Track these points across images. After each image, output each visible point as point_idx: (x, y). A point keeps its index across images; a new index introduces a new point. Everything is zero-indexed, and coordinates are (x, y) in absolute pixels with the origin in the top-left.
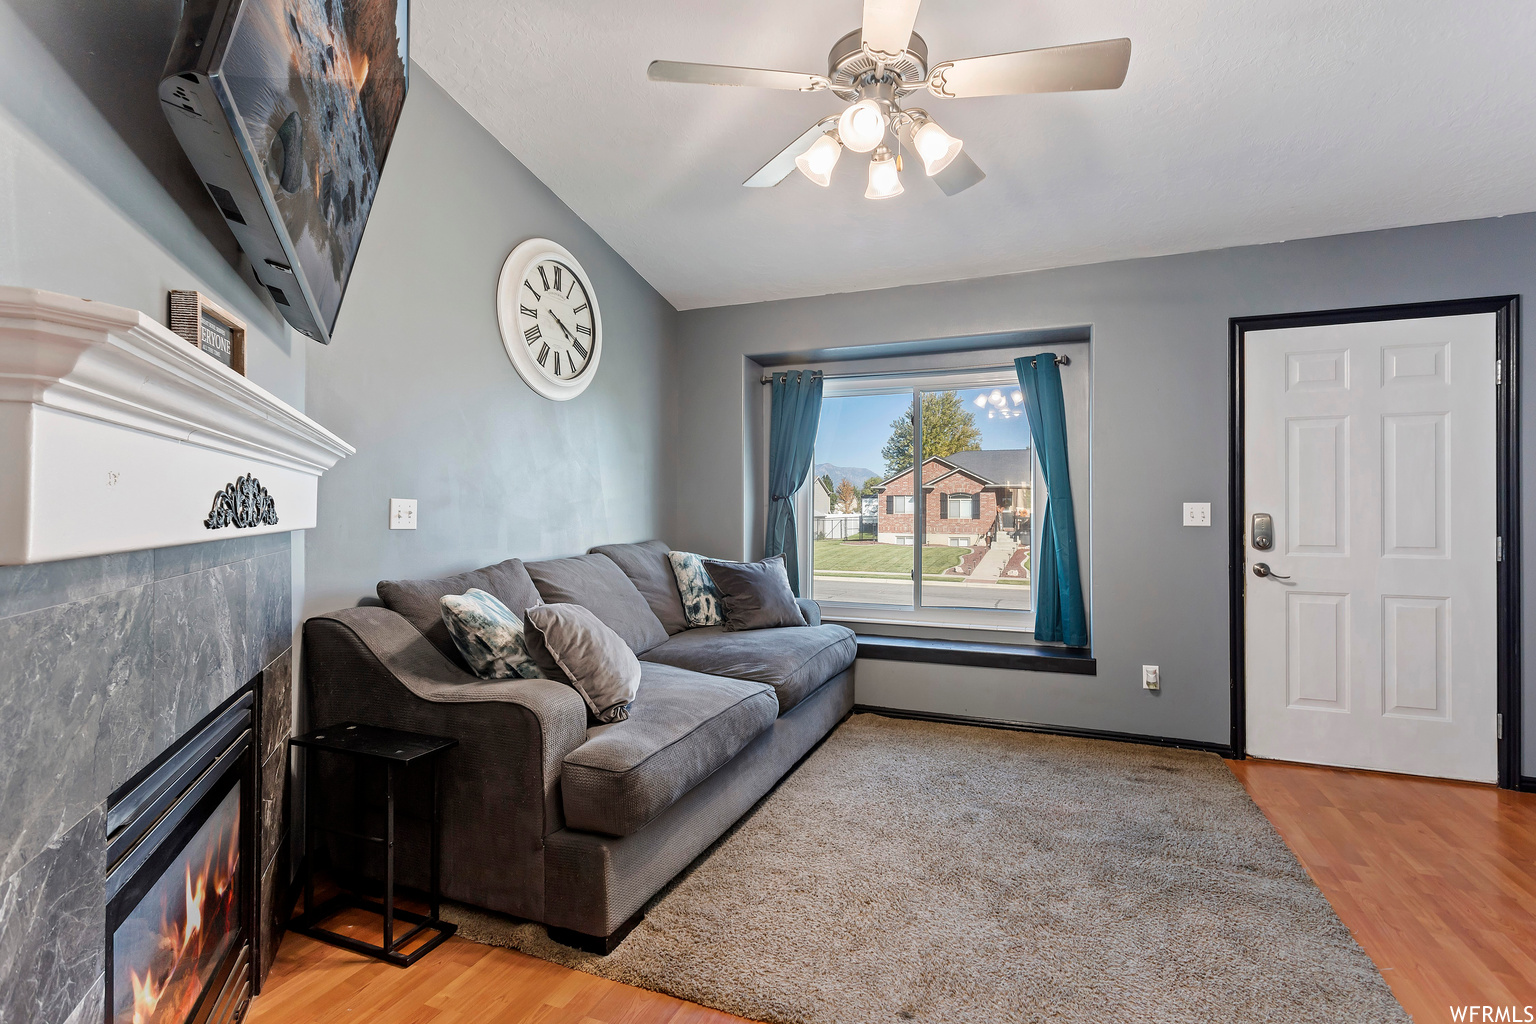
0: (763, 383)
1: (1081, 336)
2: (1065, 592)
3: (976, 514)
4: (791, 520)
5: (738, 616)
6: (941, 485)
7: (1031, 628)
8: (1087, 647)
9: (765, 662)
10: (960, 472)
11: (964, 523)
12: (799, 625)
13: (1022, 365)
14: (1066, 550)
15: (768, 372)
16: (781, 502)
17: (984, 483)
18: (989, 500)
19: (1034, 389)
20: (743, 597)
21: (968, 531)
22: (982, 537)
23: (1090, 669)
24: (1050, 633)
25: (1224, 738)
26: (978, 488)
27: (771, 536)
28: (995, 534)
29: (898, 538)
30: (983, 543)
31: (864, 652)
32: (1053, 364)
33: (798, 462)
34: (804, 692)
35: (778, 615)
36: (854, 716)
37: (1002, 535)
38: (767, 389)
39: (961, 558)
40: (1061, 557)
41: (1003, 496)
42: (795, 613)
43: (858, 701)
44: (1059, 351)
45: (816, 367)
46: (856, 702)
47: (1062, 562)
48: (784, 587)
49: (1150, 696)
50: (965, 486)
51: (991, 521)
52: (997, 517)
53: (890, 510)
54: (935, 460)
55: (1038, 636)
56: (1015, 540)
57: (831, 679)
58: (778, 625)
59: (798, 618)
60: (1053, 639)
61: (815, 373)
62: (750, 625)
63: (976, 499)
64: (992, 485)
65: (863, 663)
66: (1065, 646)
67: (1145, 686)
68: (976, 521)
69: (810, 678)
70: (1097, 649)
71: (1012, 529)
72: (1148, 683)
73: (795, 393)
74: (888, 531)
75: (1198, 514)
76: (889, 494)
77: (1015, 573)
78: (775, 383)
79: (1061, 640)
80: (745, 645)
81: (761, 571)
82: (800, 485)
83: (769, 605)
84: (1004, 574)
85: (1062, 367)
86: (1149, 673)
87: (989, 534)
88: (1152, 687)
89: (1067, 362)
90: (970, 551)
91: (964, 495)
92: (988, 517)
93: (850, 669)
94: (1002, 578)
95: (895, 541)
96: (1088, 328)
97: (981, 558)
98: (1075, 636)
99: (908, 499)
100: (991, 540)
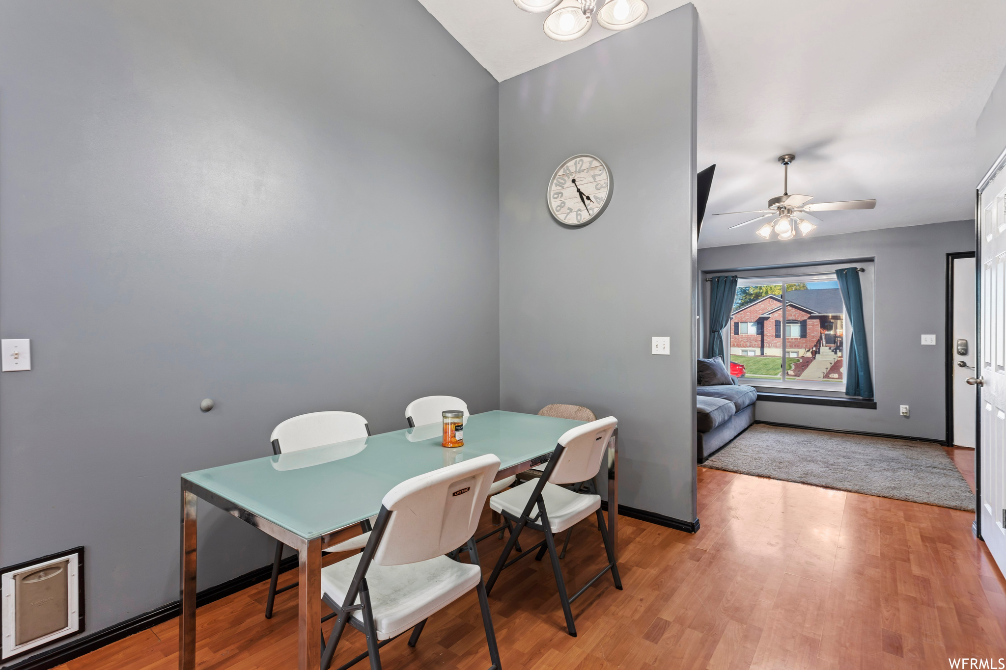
0: (707, 281)
1: (871, 260)
2: (861, 374)
3: (804, 334)
4: (721, 341)
5: (706, 380)
6: (776, 314)
7: (844, 390)
8: (872, 399)
9: (725, 395)
10: (791, 306)
11: (793, 341)
12: (731, 384)
13: (839, 273)
14: (862, 355)
15: (710, 276)
16: (716, 334)
17: (810, 313)
18: (814, 326)
19: (845, 284)
20: (708, 372)
21: (798, 346)
22: (808, 351)
23: (874, 406)
24: (854, 392)
25: (943, 438)
26: (805, 316)
27: (711, 349)
28: (819, 349)
29: (743, 351)
30: (809, 355)
31: (760, 398)
32: (855, 273)
33: (725, 314)
34: (742, 407)
35: (723, 380)
36: (755, 425)
37: (825, 349)
38: (708, 284)
39: (792, 365)
40: (859, 358)
41: (825, 323)
42: (729, 380)
43: (757, 419)
44: (858, 266)
45: (734, 274)
46: (756, 419)
47: (860, 360)
48: (724, 369)
49: (904, 419)
50: (795, 315)
51: (816, 339)
52: (821, 337)
53: (737, 332)
54: (771, 298)
55: (847, 393)
56: (836, 353)
57: (748, 406)
58: (723, 384)
59: (731, 382)
60: (855, 395)
61: (733, 277)
62: (712, 383)
63: (804, 325)
64: (817, 314)
65: (759, 403)
66: (861, 398)
67: (901, 414)
68: (804, 340)
69: (743, 402)
70: (877, 398)
71: (833, 345)
72: (903, 413)
73: (723, 287)
74: (735, 346)
75: (929, 340)
76: (736, 321)
77: (836, 376)
78: (714, 281)
79: (859, 395)
80: (714, 390)
81: (714, 362)
82: (725, 326)
83: (719, 375)
84: (826, 376)
85: (860, 273)
86: (903, 409)
87: (814, 349)
88: (905, 415)
89: (863, 270)
90: (799, 361)
91: (794, 322)
92: (813, 337)
93: (753, 404)
94: (825, 379)
95: (740, 353)
96: (874, 257)
97: (808, 365)
98: (866, 393)
99: (750, 324)
100: (815, 353)
